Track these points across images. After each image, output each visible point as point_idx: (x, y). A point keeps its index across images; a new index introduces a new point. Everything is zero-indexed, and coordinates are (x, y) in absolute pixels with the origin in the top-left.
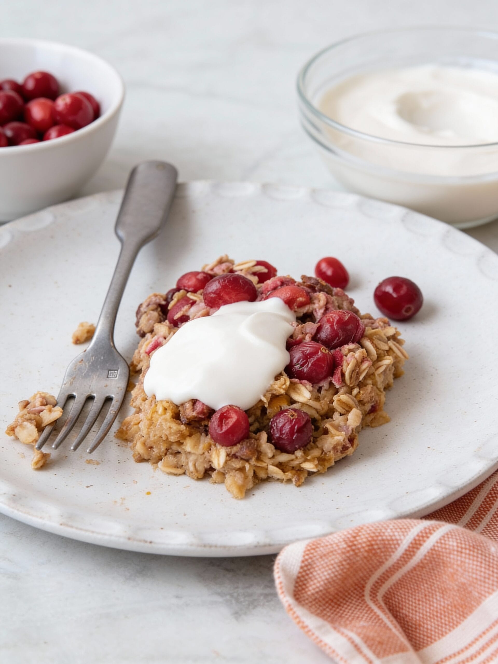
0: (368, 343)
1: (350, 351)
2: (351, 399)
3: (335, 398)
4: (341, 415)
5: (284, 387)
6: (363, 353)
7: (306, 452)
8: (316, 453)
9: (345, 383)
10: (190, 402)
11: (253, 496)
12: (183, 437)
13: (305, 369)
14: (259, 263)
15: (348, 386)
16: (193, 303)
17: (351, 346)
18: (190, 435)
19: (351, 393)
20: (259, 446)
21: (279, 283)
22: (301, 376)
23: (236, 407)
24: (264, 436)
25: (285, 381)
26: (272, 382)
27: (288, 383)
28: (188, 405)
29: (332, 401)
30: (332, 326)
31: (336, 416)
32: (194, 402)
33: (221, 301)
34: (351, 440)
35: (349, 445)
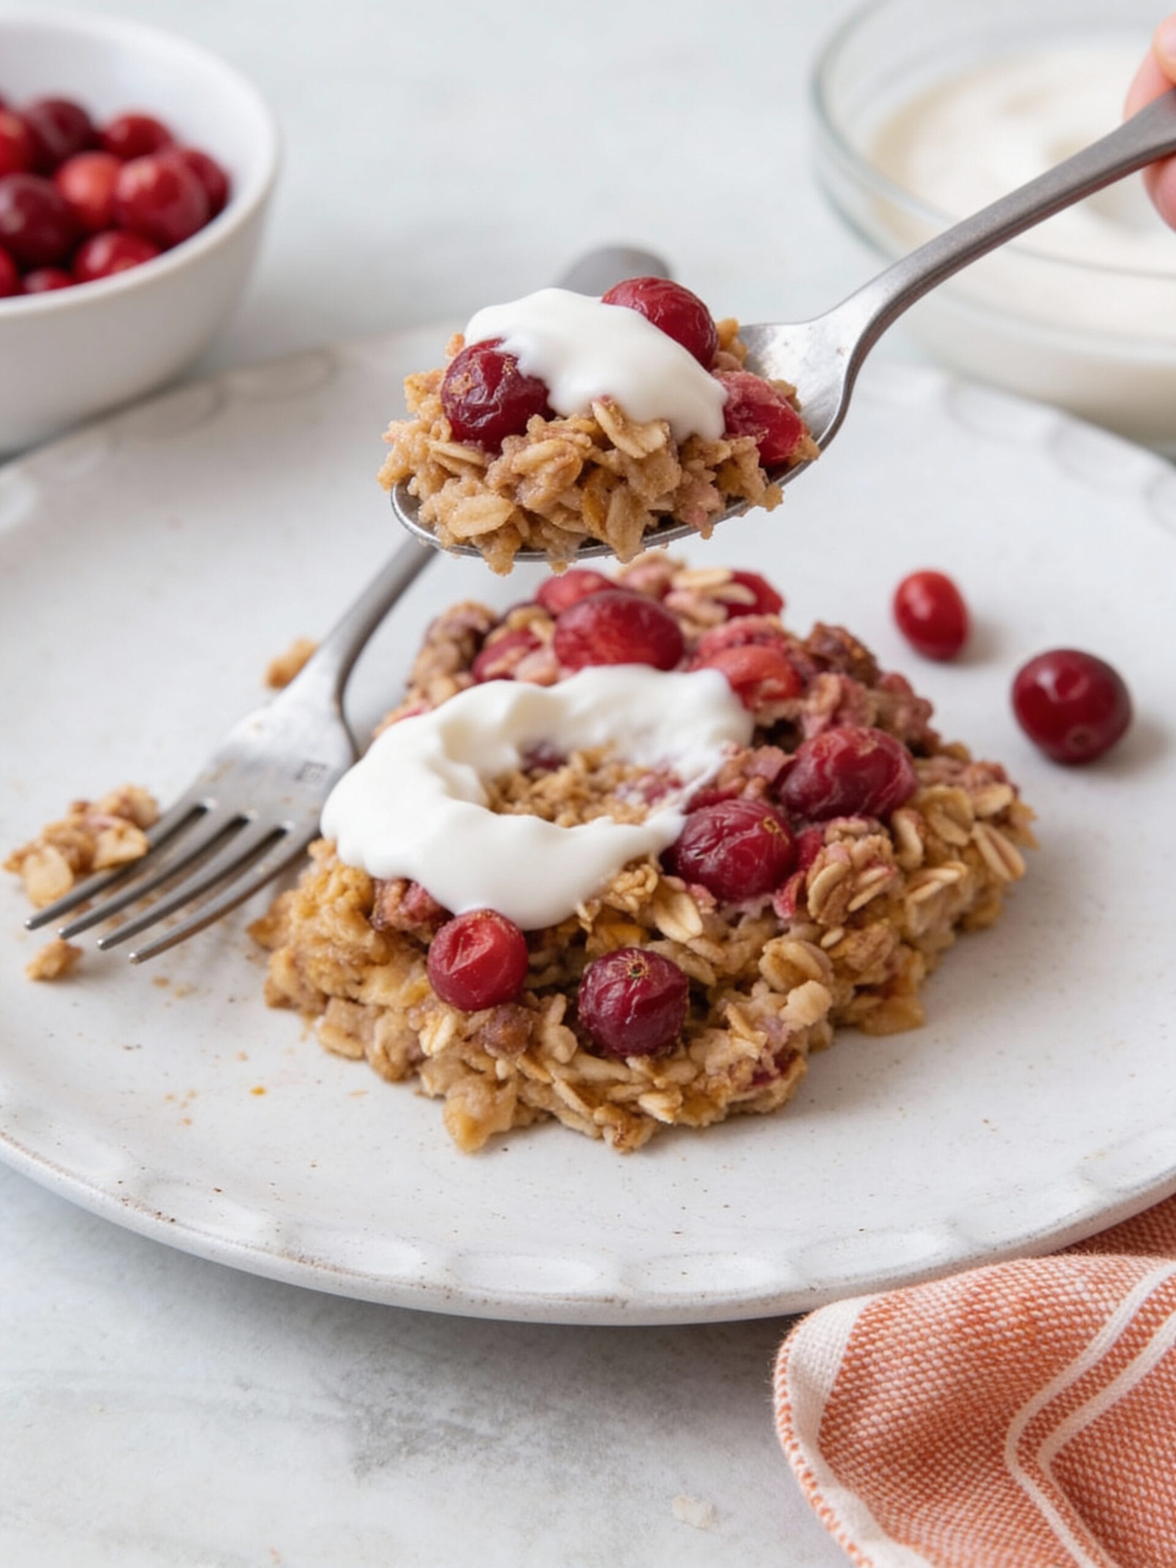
0: (907, 825)
1: (845, 834)
2: (815, 956)
3: (770, 948)
4: (772, 990)
5: (638, 891)
6: (880, 848)
7: (658, 1068)
8: (681, 1072)
9: (806, 911)
10: (399, 884)
11: (504, 1153)
12: (368, 962)
13: (711, 863)
14: (741, 579)
15: (813, 922)
16: (536, 646)
17: (855, 824)
18: (384, 962)
19: (816, 941)
20: (539, 1027)
21: (741, 637)
22: (692, 875)
23: (503, 918)
24: (557, 1007)
25: (647, 877)
26: (614, 873)
27: (652, 884)
28: (395, 889)
29: (758, 954)
30: (820, 765)
31: (759, 990)
32: (407, 884)
33: (585, 655)
34: (785, 1059)
35: (774, 1071)
